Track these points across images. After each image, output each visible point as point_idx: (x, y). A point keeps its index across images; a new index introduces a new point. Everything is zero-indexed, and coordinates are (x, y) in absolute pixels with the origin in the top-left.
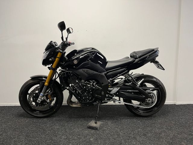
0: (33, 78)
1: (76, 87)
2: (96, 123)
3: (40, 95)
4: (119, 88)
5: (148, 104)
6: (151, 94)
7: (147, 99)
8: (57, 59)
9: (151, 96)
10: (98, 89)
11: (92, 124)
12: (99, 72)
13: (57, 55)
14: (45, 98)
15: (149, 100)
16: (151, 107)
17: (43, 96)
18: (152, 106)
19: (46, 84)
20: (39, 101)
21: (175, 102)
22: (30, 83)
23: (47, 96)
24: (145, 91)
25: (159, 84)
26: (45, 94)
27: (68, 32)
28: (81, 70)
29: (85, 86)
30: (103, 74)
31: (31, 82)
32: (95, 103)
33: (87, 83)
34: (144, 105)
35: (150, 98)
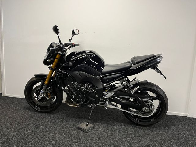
0: (37, 76)
1: (71, 88)
2: (87, 125)
3: (41, 92)
4: (113, 93)
5: (144, 113)
6: (149, 104)
7: (143, 108)
8: (56, 60)
9: (148, 105)
10: (92, 92)
11: (83, 126)
12: (94, 75)
13: (56, 56)
14: (45, 95)
15: (145, 109)
16: (148, 116)
17: (44, 93)
18: (150, 116)
19: (46, 82)
20: (40, 97)
21: (187, 114)
22: (34, 81)
23: (47, 93)
24: (142, 99)
25: (159, 94)
26: (45, 92)
27: (73, 34)
28: (76, 73)
29: (80, 88)
30: (98, 77)
31: (35, 79)
32: (89, 106)
33: (81, 86)
34: (141, 114)
35: (147, 107)
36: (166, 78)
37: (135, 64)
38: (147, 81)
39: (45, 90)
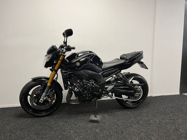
1: (77, 86)
2: (96, 117)
3: (43, 95)
4: (114, 86)
5: (135, 98)
7: (136, 93)
8: (59, 62)
9: (138, 90)
10: (97, 87)
11: (93, 117)
12: (97, 72)
13: (59, 58)
14: (47, 97)
15: (137, 94)
16: (138, 99)
17: (45, 96)
19: (49, 84)
20: (41, 101)
21: (152, 94)
24: (134, 87)
26: (47, 94)
27: (64, 36)
28: (82, 71)
29: (86, 85)
30: (100, 74)
31: (33, 83)
32: (93, 100)
33: (87, 83)
35: (138, 92)
36: (147, 69)
37: (128, 60)
38: (129, 73)
39: (47, 93)
